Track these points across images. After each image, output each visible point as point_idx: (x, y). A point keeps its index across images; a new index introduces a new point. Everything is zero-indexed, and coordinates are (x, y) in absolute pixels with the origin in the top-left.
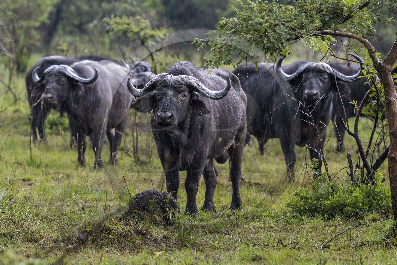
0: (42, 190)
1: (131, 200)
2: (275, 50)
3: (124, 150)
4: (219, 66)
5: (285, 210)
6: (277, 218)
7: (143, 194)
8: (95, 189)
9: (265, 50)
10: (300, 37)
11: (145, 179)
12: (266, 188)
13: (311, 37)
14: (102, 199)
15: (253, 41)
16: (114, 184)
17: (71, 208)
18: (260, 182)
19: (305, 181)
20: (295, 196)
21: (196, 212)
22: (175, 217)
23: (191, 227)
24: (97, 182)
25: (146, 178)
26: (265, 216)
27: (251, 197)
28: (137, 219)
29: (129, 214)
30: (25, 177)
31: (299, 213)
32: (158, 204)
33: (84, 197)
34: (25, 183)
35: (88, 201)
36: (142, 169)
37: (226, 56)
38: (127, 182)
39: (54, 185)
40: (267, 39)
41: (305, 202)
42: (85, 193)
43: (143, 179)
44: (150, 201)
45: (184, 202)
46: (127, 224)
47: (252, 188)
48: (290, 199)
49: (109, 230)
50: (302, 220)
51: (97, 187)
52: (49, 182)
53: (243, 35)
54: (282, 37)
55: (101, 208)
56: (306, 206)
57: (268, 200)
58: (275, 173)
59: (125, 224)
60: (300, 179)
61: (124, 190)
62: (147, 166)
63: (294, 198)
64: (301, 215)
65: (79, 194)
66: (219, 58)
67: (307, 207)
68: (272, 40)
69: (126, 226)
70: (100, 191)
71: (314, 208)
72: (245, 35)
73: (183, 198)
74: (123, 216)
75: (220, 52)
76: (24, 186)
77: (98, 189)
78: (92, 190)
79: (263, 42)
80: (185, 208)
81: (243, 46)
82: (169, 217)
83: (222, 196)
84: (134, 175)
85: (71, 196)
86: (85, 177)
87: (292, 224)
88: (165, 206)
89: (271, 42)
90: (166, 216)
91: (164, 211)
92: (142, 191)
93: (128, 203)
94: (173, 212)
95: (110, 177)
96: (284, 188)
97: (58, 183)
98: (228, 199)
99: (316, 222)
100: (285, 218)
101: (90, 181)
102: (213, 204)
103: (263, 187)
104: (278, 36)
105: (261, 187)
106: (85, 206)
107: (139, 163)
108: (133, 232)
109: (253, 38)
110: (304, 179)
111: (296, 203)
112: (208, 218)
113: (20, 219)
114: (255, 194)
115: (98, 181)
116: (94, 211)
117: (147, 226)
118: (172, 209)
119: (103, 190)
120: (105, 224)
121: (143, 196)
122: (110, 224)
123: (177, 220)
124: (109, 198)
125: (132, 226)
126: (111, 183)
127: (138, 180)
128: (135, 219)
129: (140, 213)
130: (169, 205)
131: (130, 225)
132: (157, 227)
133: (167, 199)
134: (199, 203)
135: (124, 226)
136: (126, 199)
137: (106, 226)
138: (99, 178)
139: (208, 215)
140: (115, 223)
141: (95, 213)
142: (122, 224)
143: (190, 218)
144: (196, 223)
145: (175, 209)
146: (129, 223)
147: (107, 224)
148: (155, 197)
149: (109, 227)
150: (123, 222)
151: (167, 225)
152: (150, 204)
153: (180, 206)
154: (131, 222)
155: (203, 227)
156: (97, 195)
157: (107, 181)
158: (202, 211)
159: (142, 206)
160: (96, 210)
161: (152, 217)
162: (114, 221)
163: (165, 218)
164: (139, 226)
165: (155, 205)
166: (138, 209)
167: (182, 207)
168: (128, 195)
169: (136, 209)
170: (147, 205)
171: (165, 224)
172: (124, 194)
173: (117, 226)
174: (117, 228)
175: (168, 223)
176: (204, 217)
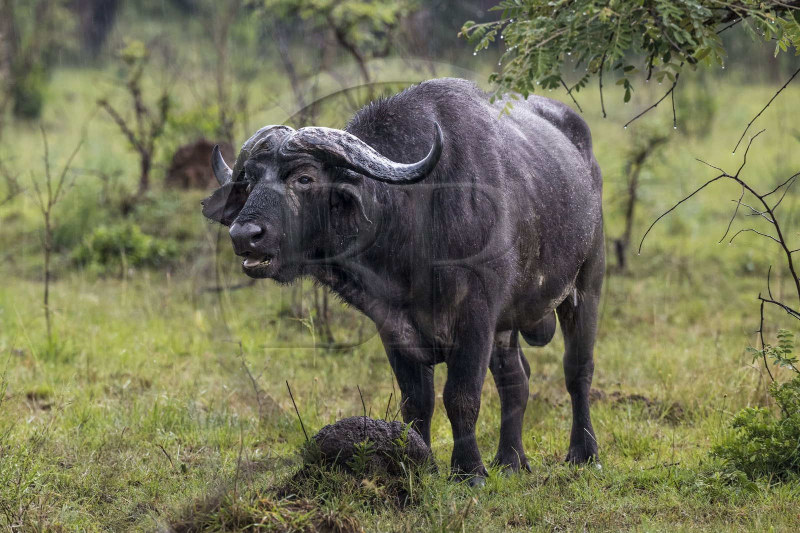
0: (78, 420)
1: (307, 444)
2: (674, 48)
3: (292, 315)
4: (530, 92)
5: (710, 463)
6: (688, 485)
7: (337, 427)
8: (215, 416)
9: (650, 50)
10: (741, 15)
11: (345, 390)
12: (662, 408)
13: (768, 15)
14: (233, 441)
15: (617, 26)
16: (265, 404)
17: (153, 467)
18: (647, 394)
19: (762, 387)
20: (735, 427)
21: (475, 472)
22: (422, 486)
23: (464, 511)
24: (221, 398)
25: (348, 386)
26: (656, 482)
27: (623, 431)
28: (324, 494)
29: (302, 479)
30: (35, 388)
31: (746, 471)
32: (377, 453)
33: (187, 437)
34: (35, 403)
35: (198, 448)
36: (338, 362)
37: (548, 65)
38: (298, 399)
39: (109, 408)
40: (653, 22)
41: (762, 442)
42: (189, 428)
43: (340, 389)
44: (357, 446)
46: (297, 506)
47: (625, 410)
48: (723, 435)
49: (250, 521)
50: (752, 489)
51: (219, 411)
52: (96, 400)
53: (591, 12)
54: (693, 16)
55: (229, 466)
56: (764, 452)
57: (667, 439)
58: (684, 369)
59: (292, 504)
60: (749, 384)
61: (290, 418)
62: (352, 355)
63: (733, 435)
64: (749, 476)
65: (174, 431)
66: (531, 71)
67: (767, 455)
68: (665, 23)
69: (294, 510)
70: (229, 421)
71: (784, 459)
72: (595, 11)
73: (443, 438)
74: (288, 485)
75: (533, 56)
76: (32, 411)
77: (224, 418)
78: (207, 419)
79: (642, 28)
80: (449, 463)
81: (592, 40)
82: (407, 485)
83: (546, 429)
84: (316, 378)
85: (155, 436)
86: (189, 387)
87: (726, 501)
88: (395, 457)
89: (664, 28)
90: (399, 483)
91: (394, 471)
92: (338, 420)
93: (298, 451)
94: (417, 474)
95: (255, 387)
96: (708, 407)
97: (120, 403)
98: (562, 437)
99: (791, 493)
100: (708, 486)
101: (203, 396)
102: (521, 452)
103: (653, 407)
104: (682, 13)
105: (649, 406)
106: (189, 461)
107: (331, 348)
108: (311, 526)
109: (618, 18)
110: (760, 383)
111: (738, 445)
112: (508, 487)
113: (19, 495)
114: (632, 425)
115: (223, 396)
116: (212, 474)
117: (348, 509)
118: (414, 465)
119: (237, 419)
120: (240, 507)
121: (338, 433)
122: (253, 507)
123: (428, 492)
124: (252, 439)
125: (308, 511)
126: (258, 399)
127: (329, 392)
128: (319, 493)
129: (331, 477)
130: (406, 456)
131: (304, 507)
132: (375, 512)
133: (402, 439)
134: (486, 448)
135: (289, 512)
136: (295, 440)
137: (243, 512)
138: (225, 387)
139: (510, 480)
140: (265, 502)
141: (215, 479)
142: (283, 506)
143: (461, 489)
144: (475, 501)
145: (422, 464)
146: (302, 504)
147: (244, 505)
148: (370, 436)
149: (249, 514)
150: (287, 499)
151: (402, 508)
152: (357, 452)
153: (438, 457)
154: (308, 501)
155: (496, 512)
156: (220, 432)
157: (247, 394)
158: (494, 470)
159: (335, 459)
160: (218, 469)
161: (362, 486)
162: (263, 498)
163: (398, 490)
164: (328, 509)
165: (370, 455)
166: (325, 467)
167: (442, 461)
168: (302, 431)
169: (321, 465)
170: (348, 455)
171: (396, 504)
172: (290, 428)
173: (270, 510)
174: (271, 515)
175: (405, 502)
176: (499, 484)
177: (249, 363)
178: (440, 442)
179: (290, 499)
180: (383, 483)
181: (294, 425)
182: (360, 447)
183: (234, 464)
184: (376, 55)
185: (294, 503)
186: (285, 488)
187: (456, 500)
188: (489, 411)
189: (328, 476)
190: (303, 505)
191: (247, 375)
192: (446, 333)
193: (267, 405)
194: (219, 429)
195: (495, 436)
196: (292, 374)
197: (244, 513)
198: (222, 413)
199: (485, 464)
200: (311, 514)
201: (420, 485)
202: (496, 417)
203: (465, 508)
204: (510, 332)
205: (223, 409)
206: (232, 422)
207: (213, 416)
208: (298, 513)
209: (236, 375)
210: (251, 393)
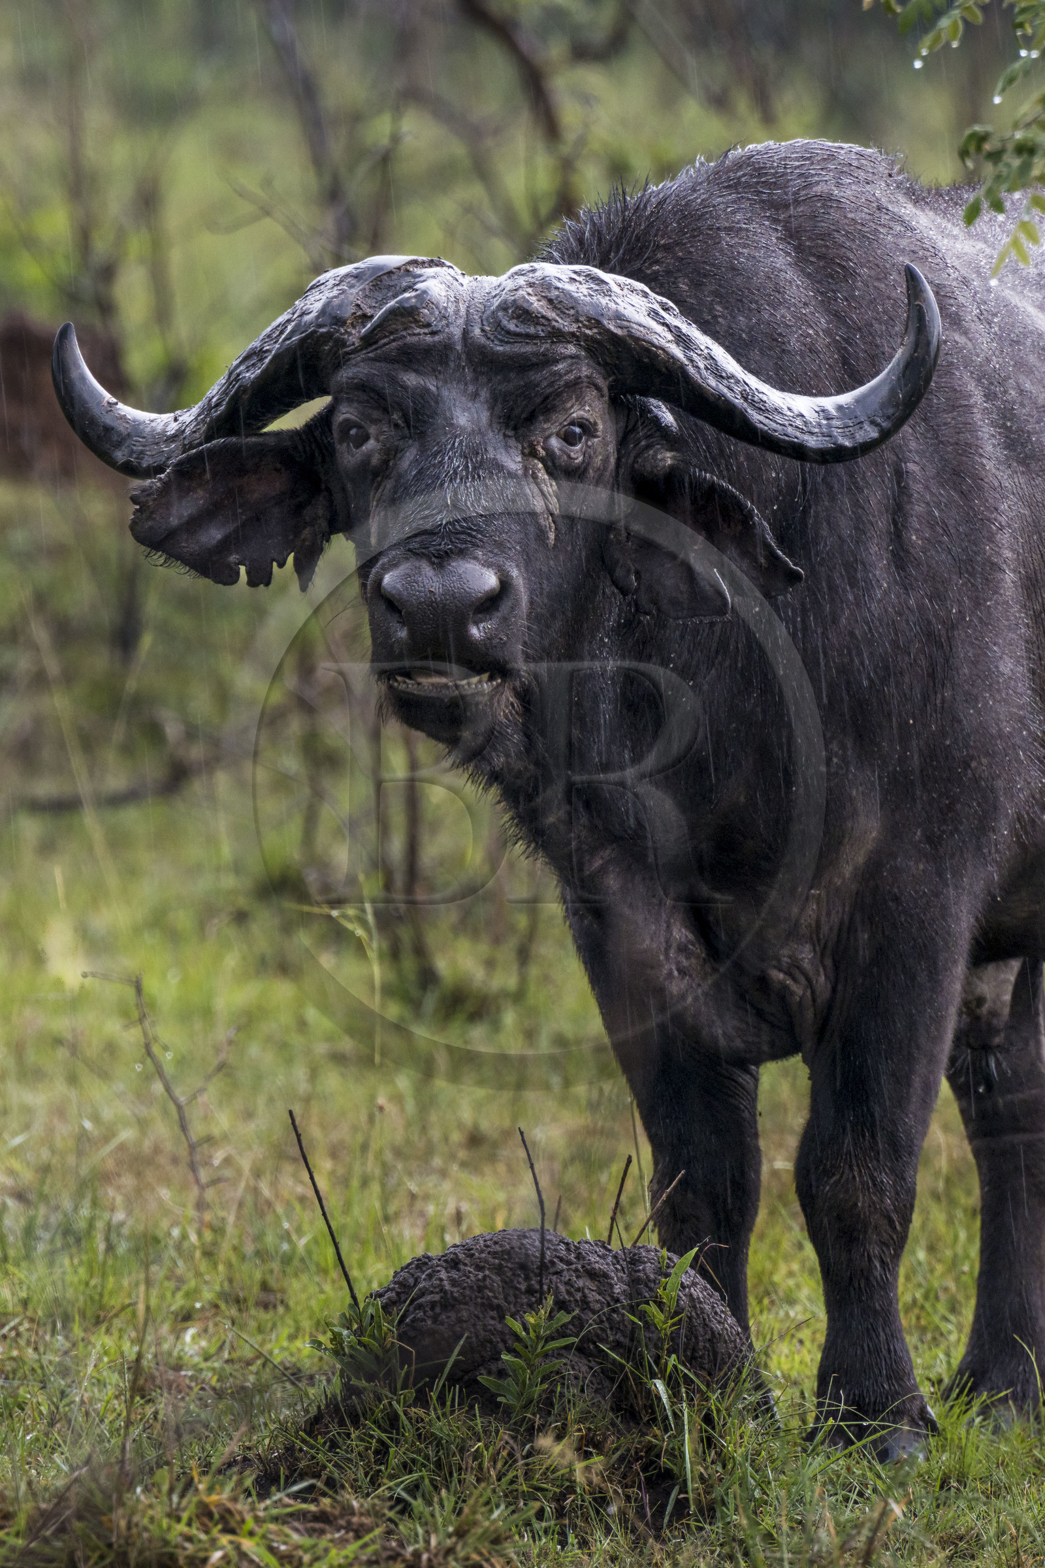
1: (354, 1316)
7: (453, 1263)
8: (54, 1219)
11: (475, 1140)
14: (116, 1302)
16: (215, 1182)
21: (898, 1414)
22: (723, 1459)
23: (860, 1542)
24: (71, 1160)
25: (485, 1126)
28: (408, 1479)
29: (334, 1430)
32: (581, 1350)
38: (324, 1165)
43: (456, 1137)
44: (516, 1326)
45: (805, 1334)
46: (323, 1517)
51: (67, 1204)
55: (101, 1383)
59: (305, 1514)
61: (299, 1231)
62: (496, 1026)
69: (311, 1532)
70: (100, 1237)
73: (791, 1301)
74: (290, 1449)
77: (82, 1225)
78: (29, 1232)
80: (810, 1385)
82: (676, 1455)
84: (381, 1100)
88: (639, 1363)
90: (650, 1448)
91: (633, 1408)
92: (452, 1238)
93: (325, 1339)
94: (708, 1419)
95: (184, 1126)
101: (16, 1152)
107: (430, 1002)
112: (1002, 1464)
115: (80, 1153)
116: (44, 1409)
117: (486, 1531)
118: (700, 1390)
119: (125, 1231)
120: (136, 1519)
121: (454, 1282)
122: (179, 1520)
123: (743, 1483)
124: (173, 1294)
125: (358, 1537)
126: (193, 1167)
127: (421, 1145)
128: (392, 1477)
129: (430, 1423)
130: (673, 1360)
131: (342, 1522)
132: (571, 1539)
133: (660, 1305)
134: (929, 1336)
135: (295, 1537)
136: (313, 1303)
137: (145, 1535)
138: (88, 1125)
139: (1007, 1440)
140: (219, 1505)
141: (52, 1424)
142: (275, 1519)
143: (848, 1469)
144: (897, 1509)
145: (724, 1387)
146: (337, 1512)
147: (150, 1512)
148: (557, 1292)
149: (166, 1543)
150: (288, 1496)
151: (658, 1529)
152: (517, 1346)
153: (773, 1364)
154: (355, 1504)
155: (962, 1545)
156: (69, 1270)
157: (157, 1150)
158: (956, 1410)
159: (444, 1365)
160: (63, 1394)
161: (529, 1455)
162: (210, 1489)
163: (645, 1469)
164: (420, 1531)
165: (558, 1353)
166: (411, 1393)
167: (786, 1377)
168: (335, 1273)
169: (399, 1387)
170: (487, 1354)
171: (641, 1514)
172: (296, 1262)
173: (232, 1531)
174: (238, 1547)
175: (669, 1509)
176: (971, 1456)
177: (166, 1048)
178: (782, 1313)
179: (295, 1496)
180: (599, 1446)
181: (309, 1252)
182: (526, 1329)
183: (115, 1377)
184: (582, 53)
185: (312, 1508)
186: (279, 1458)
187: (833, 1508)
188: (938, 1216)
189: (420, 1420)
190: (342, 1516)
191: (158, 1087)
192: (806, 965)
193: (221, 1185)
194: (67, 1262)
195: (960, 1297)
196: (303, 1087)
197: (150, 1540)
198: (76, 1209)
199: (926, 1389)
200: (365, 1546)
201: (718, 1454)
202: (963, 1235)
203: (866, 1532)
204: (1015, 965)
205: (79, 1195)
206: (107, 1239)
207: (47, 1218)
208: (323, 1543)
209: (120, 1086)
210: (168, 1146)
